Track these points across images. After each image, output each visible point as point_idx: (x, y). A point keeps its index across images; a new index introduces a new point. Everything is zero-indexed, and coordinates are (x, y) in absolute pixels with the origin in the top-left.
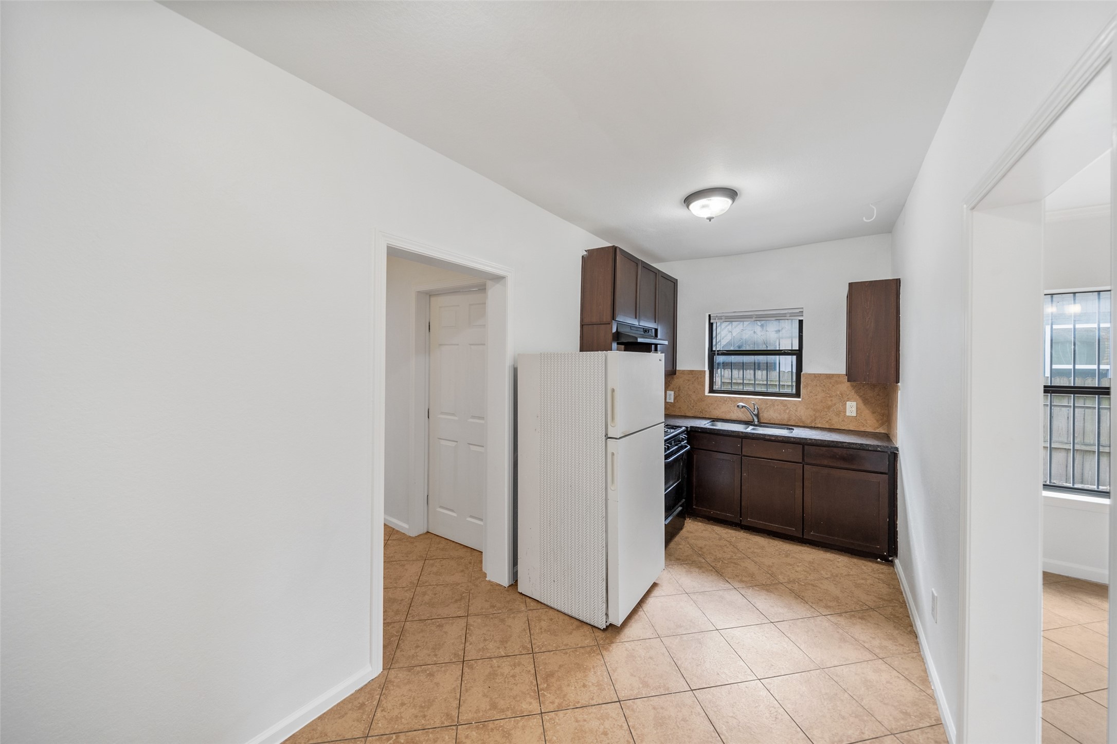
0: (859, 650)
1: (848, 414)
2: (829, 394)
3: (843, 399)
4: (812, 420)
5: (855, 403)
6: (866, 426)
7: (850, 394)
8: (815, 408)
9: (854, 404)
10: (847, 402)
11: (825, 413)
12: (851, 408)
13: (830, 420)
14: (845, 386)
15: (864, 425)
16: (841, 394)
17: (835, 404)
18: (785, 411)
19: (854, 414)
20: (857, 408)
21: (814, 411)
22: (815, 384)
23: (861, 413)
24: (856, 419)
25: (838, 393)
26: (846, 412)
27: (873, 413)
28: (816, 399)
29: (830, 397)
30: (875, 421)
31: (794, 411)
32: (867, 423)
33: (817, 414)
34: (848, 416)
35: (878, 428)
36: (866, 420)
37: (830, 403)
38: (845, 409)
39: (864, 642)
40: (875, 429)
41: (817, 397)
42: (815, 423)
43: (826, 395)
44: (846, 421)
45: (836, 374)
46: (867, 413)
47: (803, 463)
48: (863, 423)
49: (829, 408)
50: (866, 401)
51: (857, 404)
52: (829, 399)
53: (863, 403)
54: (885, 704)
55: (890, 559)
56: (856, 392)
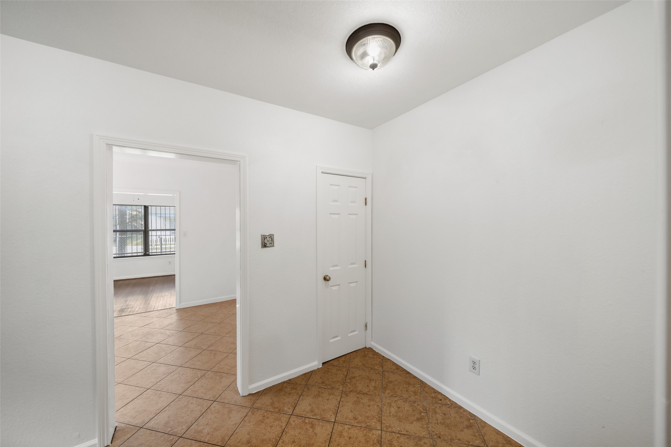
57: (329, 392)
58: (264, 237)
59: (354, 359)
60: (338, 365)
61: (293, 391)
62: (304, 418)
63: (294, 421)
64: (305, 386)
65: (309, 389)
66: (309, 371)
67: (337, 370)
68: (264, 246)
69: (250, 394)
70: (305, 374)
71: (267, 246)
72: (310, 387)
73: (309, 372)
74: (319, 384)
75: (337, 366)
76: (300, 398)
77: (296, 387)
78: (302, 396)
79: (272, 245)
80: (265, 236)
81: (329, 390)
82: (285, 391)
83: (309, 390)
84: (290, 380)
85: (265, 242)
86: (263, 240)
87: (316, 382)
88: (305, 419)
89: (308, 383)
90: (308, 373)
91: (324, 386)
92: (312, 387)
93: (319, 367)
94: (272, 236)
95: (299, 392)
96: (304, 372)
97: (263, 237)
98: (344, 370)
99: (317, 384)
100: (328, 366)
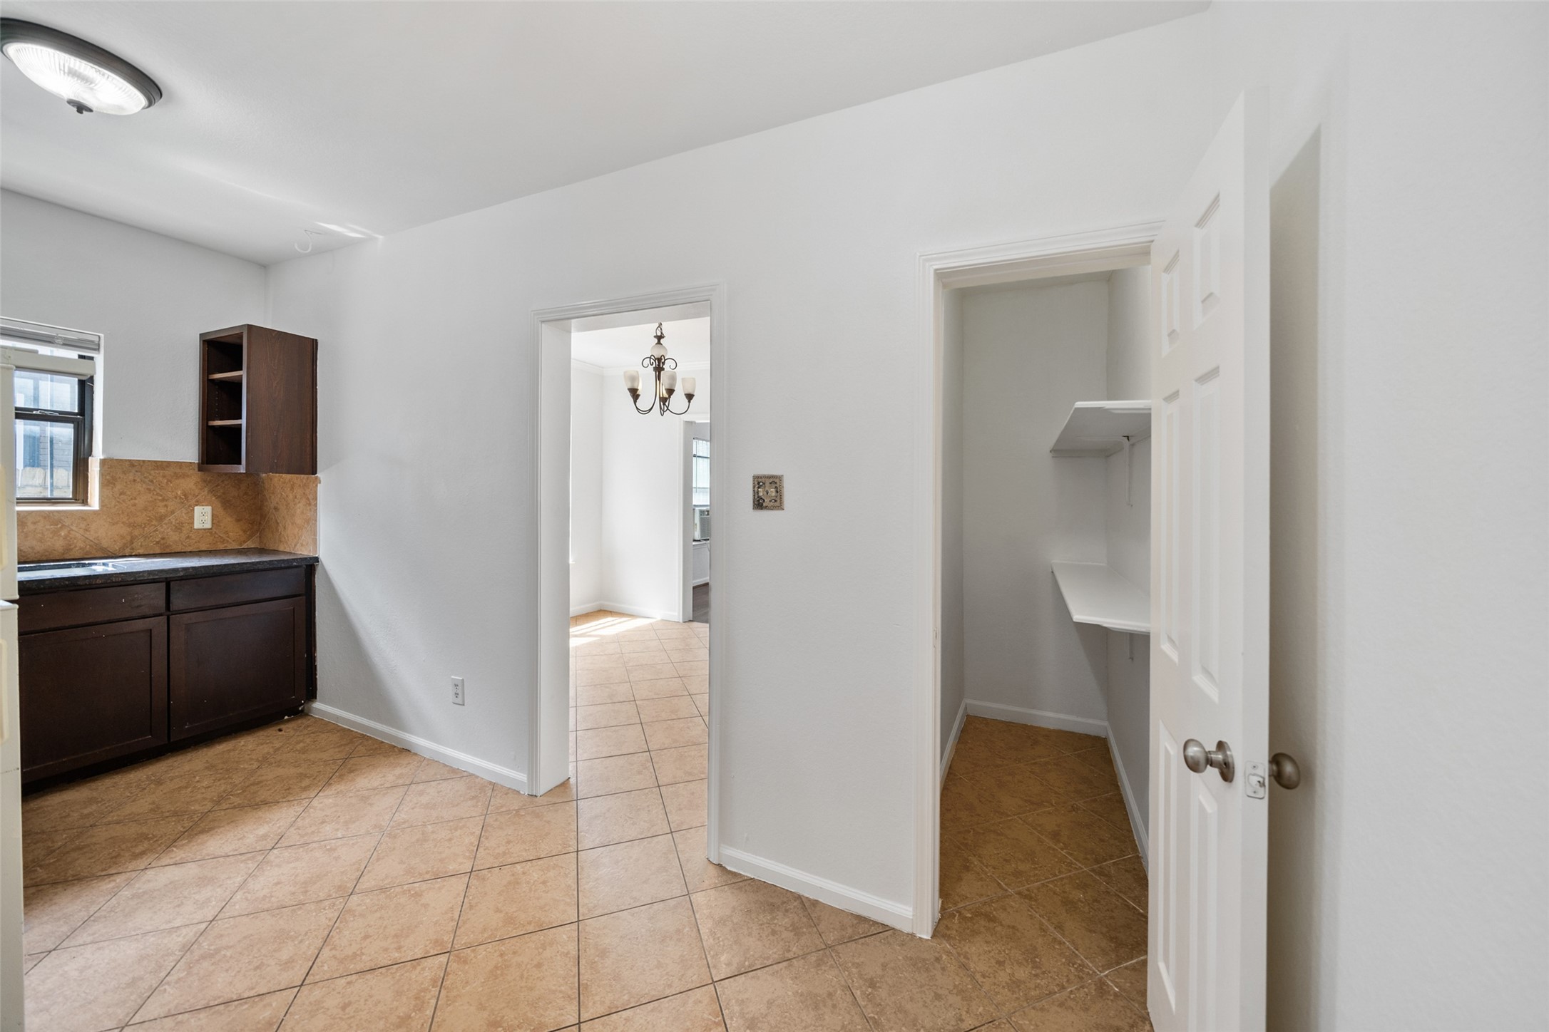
0: (388, 793)
1: (197, 525)
2: (161, 496)
3: (188, 502)
4: (125, 544)
5: (210, 508)
6: (228, 541)
7: (199, 494)
8: (131, 520)
9: (208, 509)
10: (196, 508)
11: (152, 529)
12: (202, 517)
13: (163, 539)
14: (192, 482)
15: (224, 540)
16: (185, 495)
17: (173, 512)
18: (56, 533)
19: (208, 525)
20: (212, 516)
21: (129, 526)
22: (131, 478)
23: (219, 522)
24: (211, 533)
25: (179, 493)
26: (193, 523)
27: (238, 520)
28: (135, 505)
29: (163, 500)
30: (241, 533)
31: (81, 532)
32: (228, 537)
33: (136, 532)
34: (197, 529)
35: (245, 542)
36: (226, 533)
37: (163, 511)
38: (192, 517)
39: (382, 785)
40: (241, 544)
41: (136, 501)
42: (133, 549)
43: (156, 497)
44: (193, 537)
45: (175, 462)
46: (228, 522)
47: (168, 613)
48: (222, 538)
49: (161, 518)
50: (226, 503)
51: (213, 509)
52: (161, 504)
53: (223, 506)
54: (457, 805)
55: (300, 709)
56: (211, 491)
57: (851, 1022)
58: (759, 483)
59: (1061, 1005)
60: (978, 976)
61: (786, 934)
62: (721, 1018)
63: (700, 1002)
64: (823, 947)
65: (819, 963)
66: (880, 920)
67: (955, 986)
68: (759, 504)
69: (720, 865)
70: (862, 919)
71: (764, 505)
72: (831, 962)
73: (878, 923)
74: (861, 976)
75: (973, 977)
76: (776, 964)
77: (805, 930)
78: (785, 964)
79: (777, 504)
80: (760, 480)
81: (857, 1019)
82: (774, 918)
83: (819, 965)
84: (815, 903)
85: (761, 494)
86: (756, 489)
87: (857, 965)
88: (717, 1024)
89: (840, 947)
90: (875, 923)
91: (863, 993)
92: (832, 966)
93: (919, 935)
94: (777, 481)
95: (794, 949)
96: (865, 914)
97: (756, 483)
98: (981, 1009)
99: (854, 970)
100: (949, 953)
